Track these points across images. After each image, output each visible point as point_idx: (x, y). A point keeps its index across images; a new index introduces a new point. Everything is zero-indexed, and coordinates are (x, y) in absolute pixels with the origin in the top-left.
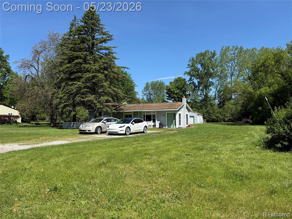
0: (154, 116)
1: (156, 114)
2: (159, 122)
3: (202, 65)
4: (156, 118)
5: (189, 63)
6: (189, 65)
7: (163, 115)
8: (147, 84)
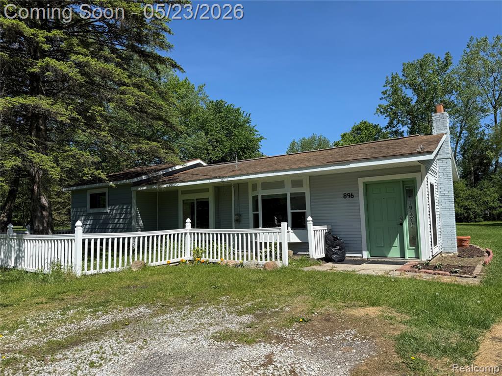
0: (299, 200)
1: (305, 189)
2: (325, 227)
3: (416, 89)
4: (308, 210)
5: (384, 89)
6: (384, 93)
7: (345, 196)
8: (293, 144)
